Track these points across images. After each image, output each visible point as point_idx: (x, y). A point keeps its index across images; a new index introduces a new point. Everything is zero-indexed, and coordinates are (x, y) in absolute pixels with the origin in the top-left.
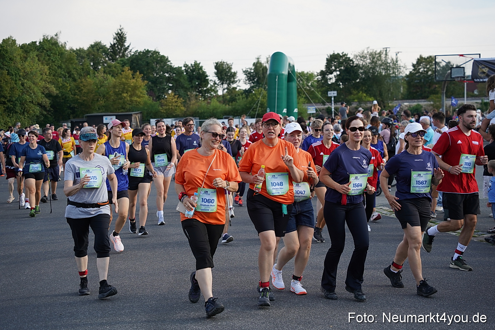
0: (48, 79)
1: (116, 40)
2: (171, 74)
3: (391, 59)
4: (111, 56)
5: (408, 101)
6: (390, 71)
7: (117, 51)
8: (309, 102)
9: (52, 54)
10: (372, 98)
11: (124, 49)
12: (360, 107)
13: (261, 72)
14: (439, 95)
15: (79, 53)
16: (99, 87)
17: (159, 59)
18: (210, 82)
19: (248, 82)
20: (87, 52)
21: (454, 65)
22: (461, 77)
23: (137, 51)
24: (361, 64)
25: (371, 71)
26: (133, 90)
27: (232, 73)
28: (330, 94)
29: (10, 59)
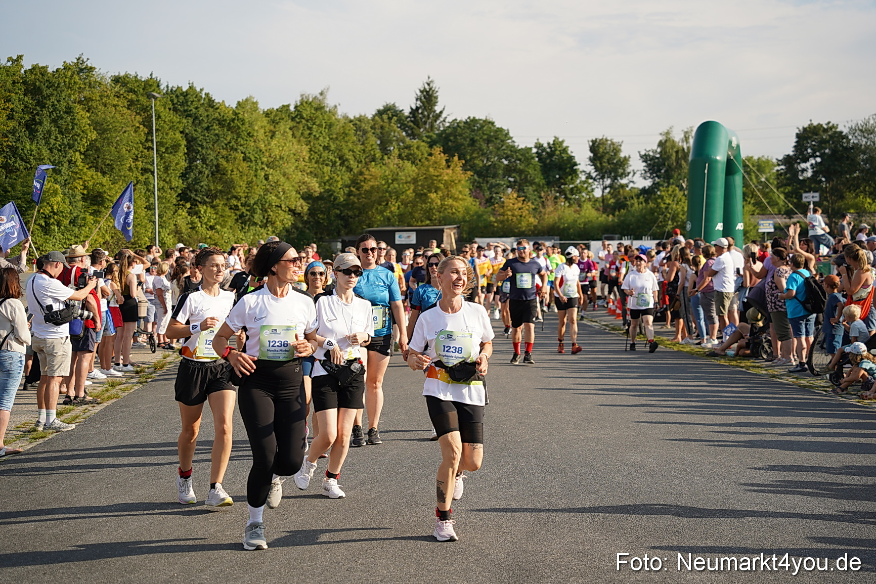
0: (306, 168)
1: (421, 102)
2: (513, 160)
4: (410, 128)
7: (421, 120)
8: (762, 212)
9: (314, 126)
11: (433, 116)
13: (674, 158)
15: (358, 124)
16: (390, 181)
17: (492, 134)
18: (580, 175)
19: (649, 175)
20: (372, 123)
23: (456, 120)
24: (863, 143)
26: (447, 188)
28: (806, 197)
29: (249, 134)
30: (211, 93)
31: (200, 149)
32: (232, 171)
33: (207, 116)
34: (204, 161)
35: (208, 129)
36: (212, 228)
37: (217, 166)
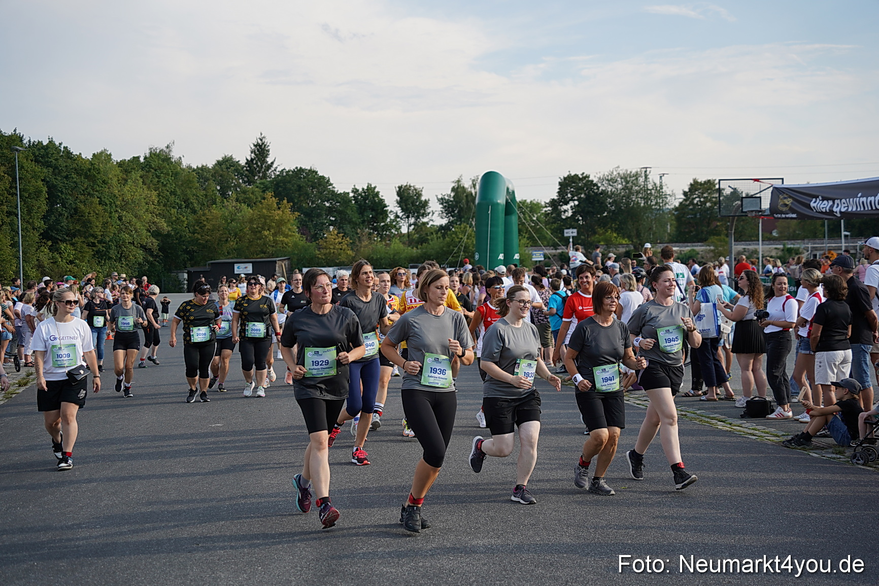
0: (156, 210)
1: (255, 154)
2: (334, 203)
3: (653, 184)
4: (246, 176)
5: (677, 244)
6: (651, 202)
7: (256, 169)
8: (535, 244)
9: (162, 175)
10: (626, 239)
11: (265, 166)
12: (609, 252)
13: (464, 201)
14: (723, 237)
15: (202, 171)
16: (229, 221)
17: (316, 181)
18: (389, 215)
19: (445, 215)
20: (213, 172)
21: (742, 192)
22: (756, 211)
23: (284, 169)
24: (609, 190)
25: (624, 201)
26: (278, 226)
27: (422, 201)
28: (567, 233)
29: (104, 182)
30: (69, 147)
31: (60, 194)
32: (89, 213)
33: (66, 166)
34: (63, 205)
35: (66, 177)
36: (71, 262)
37: (76, 209)
